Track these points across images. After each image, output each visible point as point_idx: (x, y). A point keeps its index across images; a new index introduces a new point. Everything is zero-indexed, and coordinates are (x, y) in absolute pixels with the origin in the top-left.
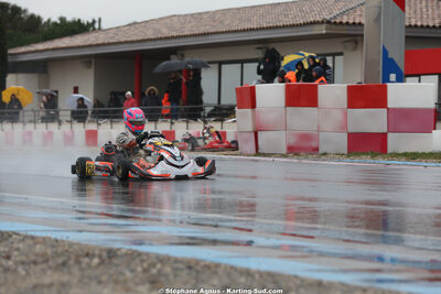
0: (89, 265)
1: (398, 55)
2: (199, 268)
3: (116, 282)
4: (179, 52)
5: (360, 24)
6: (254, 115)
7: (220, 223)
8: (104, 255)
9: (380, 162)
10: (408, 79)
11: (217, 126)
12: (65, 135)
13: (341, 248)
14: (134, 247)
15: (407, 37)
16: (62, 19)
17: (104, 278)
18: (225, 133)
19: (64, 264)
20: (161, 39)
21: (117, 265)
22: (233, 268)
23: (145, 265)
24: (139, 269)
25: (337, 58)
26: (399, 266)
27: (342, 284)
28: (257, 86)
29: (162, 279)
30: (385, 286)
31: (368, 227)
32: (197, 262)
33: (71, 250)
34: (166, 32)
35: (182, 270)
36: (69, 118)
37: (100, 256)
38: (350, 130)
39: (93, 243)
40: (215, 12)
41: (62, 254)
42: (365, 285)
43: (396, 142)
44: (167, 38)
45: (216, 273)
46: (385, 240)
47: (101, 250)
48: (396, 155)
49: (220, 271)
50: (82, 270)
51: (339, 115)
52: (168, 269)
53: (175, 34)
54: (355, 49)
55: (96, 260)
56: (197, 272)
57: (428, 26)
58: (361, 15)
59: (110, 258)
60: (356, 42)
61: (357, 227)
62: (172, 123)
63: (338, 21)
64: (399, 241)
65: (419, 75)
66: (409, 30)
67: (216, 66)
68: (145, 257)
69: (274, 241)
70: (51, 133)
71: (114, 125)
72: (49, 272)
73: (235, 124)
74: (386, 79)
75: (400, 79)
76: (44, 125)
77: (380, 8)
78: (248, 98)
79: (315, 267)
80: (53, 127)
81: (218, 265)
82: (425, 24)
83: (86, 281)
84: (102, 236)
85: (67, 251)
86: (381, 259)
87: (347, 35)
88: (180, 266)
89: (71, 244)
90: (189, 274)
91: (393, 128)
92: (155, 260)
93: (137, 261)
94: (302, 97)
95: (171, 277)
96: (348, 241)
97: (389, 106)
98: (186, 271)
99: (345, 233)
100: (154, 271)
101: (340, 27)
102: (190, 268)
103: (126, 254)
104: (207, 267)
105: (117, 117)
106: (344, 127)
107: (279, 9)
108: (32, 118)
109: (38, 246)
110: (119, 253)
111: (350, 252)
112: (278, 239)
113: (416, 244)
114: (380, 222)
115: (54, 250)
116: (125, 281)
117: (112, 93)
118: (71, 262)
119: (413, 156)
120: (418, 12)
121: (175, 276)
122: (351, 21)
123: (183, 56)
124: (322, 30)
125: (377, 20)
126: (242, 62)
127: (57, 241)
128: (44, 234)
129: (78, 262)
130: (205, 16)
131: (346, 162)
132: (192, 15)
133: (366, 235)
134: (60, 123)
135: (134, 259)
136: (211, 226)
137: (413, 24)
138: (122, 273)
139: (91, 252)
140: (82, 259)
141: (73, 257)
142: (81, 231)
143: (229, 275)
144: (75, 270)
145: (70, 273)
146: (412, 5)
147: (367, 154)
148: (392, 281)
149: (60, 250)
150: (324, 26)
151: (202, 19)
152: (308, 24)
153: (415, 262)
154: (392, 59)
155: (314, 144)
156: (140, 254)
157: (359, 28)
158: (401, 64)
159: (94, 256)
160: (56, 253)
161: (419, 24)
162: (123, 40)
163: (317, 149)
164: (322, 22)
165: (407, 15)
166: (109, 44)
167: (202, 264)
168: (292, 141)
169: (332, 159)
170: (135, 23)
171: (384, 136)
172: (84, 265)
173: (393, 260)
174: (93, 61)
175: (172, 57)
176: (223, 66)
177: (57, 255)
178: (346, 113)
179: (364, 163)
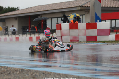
0: (16, 73)
2: (46, 73)
3: (24, 78)
4: (40, 15)
5: (89, 7)
6: (61, 32)
8: (20, 70)
9: (95, 44)
10: (102, 21)
12: (10, 38)
13: (85, 67)
14: (29, 68)
15: (102, 10)
16: (9, 7)
17: (20, 77)
19: (9, 73)
20: (36, 12)
21: (24, 73)
22: (55, 73)
23: (31, 73)
24: (30, 74)
25: (83, 16)
26: (101, 72)
27: (85, 77)
29: (36, 77)
31: (92, 61)
32: (46, 72)
33: (11, 69)
34: (37, 10)
35: (41, 74)
36: (11, 34)
37: (19, 71)
38: (87, 35)
39: (17, 67)
40: (50, 5)
41: (9, 71)
42: (90, 77)
43: (99, 38)
44: (37, 12)
45: (51, 75)
46: (97, 65)
47: (20, 69)
48: (99, 42)
49: (52, 74)
50: (14, 75)
51: (84, 31)
52: (38, 74)
53: (39, 10)
54: (88, 13)
55: (18, 72)
56: (46, 74)
57: (107, 7)
58: (89, 4)
59: (22, 71)
60: (88, 12)
61: (89, 61)
62: (39, 35)
63: (83, 6)
64: (101, 65)
65: (105, 20)
66: (102, 8)
67: (51, 19)
68: (32, 71)
70: (6, 38)
71: (24, 35)
72: (5, 76)
74: (96, 21)
75: (100, 21)
76: (4, 36)
77: (94, 2)
78: (59, 27)
79: (78, 72)
80: (7, 36)
81: (51, 73)
82: (107, 6)
83: (15, 78)
84: (20, 66)
85: (10, 70)
86: (96, 70)
87: (85, 10)
88: (41, 73)
89: (11, 68)
90: (43, 75)
92: (34, 72)
93: (29, 72)
95: (39, 76)
97: (97, 28)
98: (43, 74)
99: (86, 63)
100: (34, 75)
102: (44, 73)
103: (26, 70)
104: (48, 73)
106: (85, 34)
108: (1, 34)
109: (2, 69)
112: (68, 65)
113: (105, 66)
114: (96, 60)
115: (7, 69)
116: (26, 78)
118: (11, 73)
119: (104, 42)
120: (105, 3)
121: (40, 76)
122: (87, 6)
123: (41, 16)
124: (79, 8)
125: (94, 5)
126: (58, 18)
127: (8, 67)
128: (4, 65)
129: (13, 73)
130: (47, 6)
131: (86, 44)
132: (44, 5)
133: (92, 63)
134: (9, 35)
135: (28, 71)
137: (103, 6)
138: (25, 76)
139: (17, 70)
140: (14, 72)
141: (12, 72)
142: (14, 64)
143: (54, 75)
144: (12, 75)
145: (11, 76)
147: (91, 41)
148: (99, 76)
149: (8, 69)
150: (80, 7)
154: (98, 16)
155: (77, 39)
156: (30, 70)
157: (89, 8)
158: (100, 17)
159: (18, 71)
160: (7, 70)
161: (105, 6)
162: (25, 12)
163: (78, 41)
164: (79, 6)
165: (102, 4)
166: (21, 14)
167: (47, 72)
168: (72, 39)
170: (29, 8)
171: (96, 37)
172: (15, 73)
173: (99, 70)
174: (17, 18)
175: (39, 17)
177: (8, 71)
178: (86, 31)
179: (91, 44)
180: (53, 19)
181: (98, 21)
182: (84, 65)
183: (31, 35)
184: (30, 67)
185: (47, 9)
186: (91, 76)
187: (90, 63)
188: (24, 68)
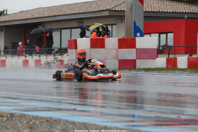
0: (2, 121)
1: (141, 25)
2: (51, 121)
3: (14, 128)
4: (42, 24)
5: (124, 11)
7: (61, 101)
8: (9, 116)
9: (133, 73)
10: (145, 35)
11: (60, 57)
13: (116, 112)
14: (22, 112)
15: (144, 17)
17: (9, 126)
18: (63, 61)
21: (14, 121)
22: (67, 121)
23: (27, 120)
24: (25, 122)
25: (114, 26)
26: (142, 119)
28: (78, 39)
29: (35, 126)
30: (135, 128)
31: (128, 102)
32: (51, 118)
34: (36, 15)
35: (44, 122)
37: (7, 117)
38: (120, 58)
39: (3, 111)
43: (140, 64)
44: (37, 18)
45: (59, 123)
46: (135, 108)
47: (7, 114)
48: (140, 70)
49: (61, 122)
51: (114, 52)
52: (37, 122)
53: (40, 16)
54: (121, 22)
55: (5, 118)
56: (51, 123)
58: (124, 7)
59: (11, 117)
60: (122, 19)
61: (122, 102)
62: (40, 56)
63: (114, 9)
64: (142, 108)
65: (150, 34)
66: (145, 13)
67: (59, 30)
68: (27, 117)
71: (13, 57)
73: (68, 56)
74: (136, 36)
75: (142, 36)
77: (132, 4)
78: (74, 44)
81: (60, 120)
82: (153, 11)
84: (8, 108)
86: (134, 116)
87: (118, 16)
88: (43, 120)
91: (138, 57)
92: (32, 118)
93: (24, 118)
94: (97, 44)
95: (39, 125)
96: (119, 108)
97: (137, 47)
98: (46, 123)
99: (118, 104)
100: (31, 123)
101: (114, 12)
102: (48, 121)
103: (19, 116)
104: (55, 121)
106: (116, 57)
107: (87, 5)
110: (15, 115)
111: (119, 113)
113: (149, 109)
114: (133, 99)
116: (18, 128)
117: (12, 43)
119: (148, 70)
120: (149, 5)
121: (41, 125)
122: (120, 10)
123: (44, 26)
124: (107, 14)
125: (131, 9)
126: (71, 28)
130: (54, 8)
132: (48, 7)
133: (127, 105)
135: (22, 117)
136: (57, 102)
137: (147, 11)
138: (17, 124)
139: (3, 115)
143: (65, 124)
146: (147, 2)
147: (127, 69)
148: (138, 126)
150: (107, 12)
151: (52, 9)
152: (100, 11)
153: (149, 117)
154: (138, 26)
156: (25, 115)
157: (123, 12)
158: (142, 29)
159: (4, 117)
161: (150, 10)
162: (17, 19)
164: (107, 10)
165: (144, 7)
166: (11, 21)
167: (53, 119)
170: (22, 11)
171: (135, 61)
173: (139, 117)
174: (3, 28)
175: (39, 26)
178: (117, 51)
179: (126, 73)
180: (63, 31)
181: (138, 34)
182: (115, 107)
183: (26, 56)
184: (25, 111)
185: (53, 14)
186: (127, 126)
187: (125, 105)
188: (14, 112)
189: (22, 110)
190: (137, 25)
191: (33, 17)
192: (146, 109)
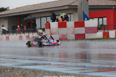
0: (7, 72)
1: (87, 13)
2: (36, 71)
3: (14, 76)
5: (77, 5)
6: (50, 31)
8: (11, 69)
9: (83, 41)
10: (90, 19)
14: (19, 67)
15: (89, 8)
17: (11, 75)
21: (14, 72)
22: (45, 71)
23: (22, 71)
24: (20, 72)
25: (71, 15)
28: (51, 23)
29: (26, 75)
31: (81, 59)
32: (35, 70)
33: (2, 68)
34: (26, 10)
37: (10, 69)
40: (39, 4)
43: (87, 36)
45: (40, 72)
47: (10, 68)
48: (88, 39)
50: (5, 73)
51: (72, 30)
52: (28, 72)
53: (28, 10)
54: (76, 12)
55: (9, 70)
56: (35, 72)
58: (77, 3)
60: (76, 10)
61: (78, 58)
63: (71, 5)
65: (93, 18)
66: (90, 7)
67: (40, 18)
68: (22, 69)
69: (56, 63)
73: (45, 33)
74: (84, 20)
75: (88, 20)
77: (82, 1)
78: (48, 26)
79: (67, 69)
81: (41, 70)
87: (73, 9)
88: (31, 71)
91: (87, 32)
92: (24, 70)
93: (20, 70)
94: (62, 25)
95: (28, 74)
96: (75, 62)
97: (85, 27)
99: (75, 60)
100: (24, 73)
101: (71, 7)
102: (33, 71)
103: (17, 69)
104: (38, 71)
105: (14, 33)
106: (74, 33)
107: (55, 3)
110: (15, 68)
111: (76, 65)
112: (57, 63)
113: (93, 62)
114: (84, 57)
117: (12, 26)
118: (2, 71)
119: (92, 39)
121: (30, 74)
122: (74, 5)
123: (31, 16)
124: (67, 7)
125: (81, 4)
126: (46, 17)
129: (4, 71)
130: (36, 5)
131: (74, 42)
132: (33, 5)
137: (91, 5)
138: (15, 74)
141: (3, 70)
142: (5, 63)
144: (3, 73)
147: (80, 39)
152: (63, 6)
155: (66, 37)
156: (20, 68)
158: (88, 15)
159: (8, 69)
161: (92, 5)
162: (15, 12)
163: (67, 39)
164: (67, 5)
165: (89, 3)
166: (11, 13)
167: (37, 70)
168: (60, 37)
169: (71, 41)
170: (18, 8)
171: (84, 35)
172: (5, 72)
173: (88, 67)
174: (7, 18)
175: (28, 16)
176: (42, 18)
178: (74, 29)
179: (80, 42)
183: (21, 34)
185: (36, 9)
186: (80, 72)
188: (14, 66)
189: (19, 66)
190: (85, 14)
191: (24, 11)
192: (92, 62)
